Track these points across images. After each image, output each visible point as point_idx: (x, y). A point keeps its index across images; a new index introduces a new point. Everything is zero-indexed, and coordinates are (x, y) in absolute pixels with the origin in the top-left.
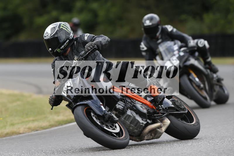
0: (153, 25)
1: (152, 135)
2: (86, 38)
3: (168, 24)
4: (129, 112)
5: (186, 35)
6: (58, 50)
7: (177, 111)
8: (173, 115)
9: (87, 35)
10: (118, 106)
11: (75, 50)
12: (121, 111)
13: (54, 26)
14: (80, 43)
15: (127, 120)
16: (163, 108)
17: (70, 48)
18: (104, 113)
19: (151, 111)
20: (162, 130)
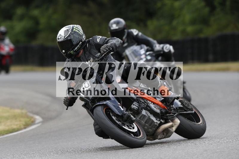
0: (119, 28)
1: (164, 135)
2: (98, 40)
3: (133, 28)
4: (144, 112)
5: (151, 39)
6: (72, 52)
7: (185, 111)
8: (181, 114)
9: (99, 38)
10: (133, 106)
11: (88, 52)
12: (136, 111)
13: (68, 29)
14: (93, 45)
15: (142, 120)
16: (174, 108)
17: (82, 50)
18: (123, 113)
19: (164, 111)
20: (173, 129)
